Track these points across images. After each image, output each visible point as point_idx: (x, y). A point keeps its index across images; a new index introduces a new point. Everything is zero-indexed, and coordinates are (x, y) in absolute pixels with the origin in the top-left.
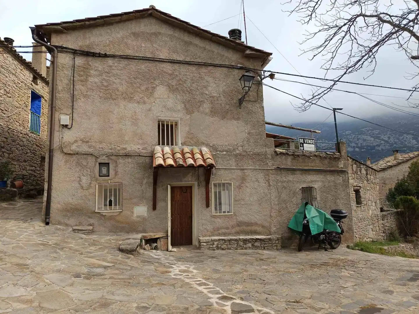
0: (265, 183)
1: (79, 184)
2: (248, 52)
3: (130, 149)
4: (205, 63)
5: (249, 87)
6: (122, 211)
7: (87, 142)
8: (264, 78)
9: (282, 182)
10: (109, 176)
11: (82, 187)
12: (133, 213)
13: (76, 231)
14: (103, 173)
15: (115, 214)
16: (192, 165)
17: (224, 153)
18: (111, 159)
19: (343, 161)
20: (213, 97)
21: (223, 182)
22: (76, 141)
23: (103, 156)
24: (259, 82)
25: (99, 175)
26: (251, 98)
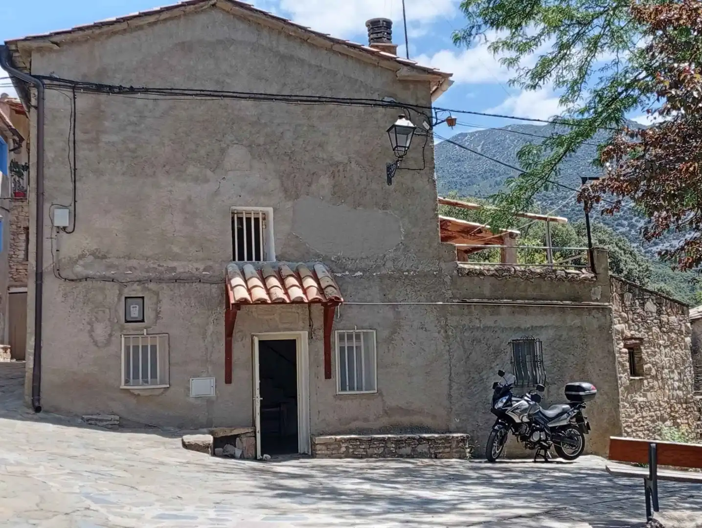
0: (439, 332)
1: (91, 336)
2: (404, 72)
3: (182, 270)
4: (319, 97)
5: (405, 147)
6: (168, 386)
7: (104, 257)
8: (436, 124)
9: (473, 329)
10: (143, 321)
11: (96, 343)
12: (188, 389)
13: (93, 422)
14: (133, 315)
15: (157, 393)
16: (299, 300)
17: (359, 273)
18: (149, 290)
19: (600, 287)
20: (337, 164)
21: (357, 331)
22: (82, 256)
23: (133, 284)
24: (427, 131)
25: (125, 320)
26: (411, 164)
